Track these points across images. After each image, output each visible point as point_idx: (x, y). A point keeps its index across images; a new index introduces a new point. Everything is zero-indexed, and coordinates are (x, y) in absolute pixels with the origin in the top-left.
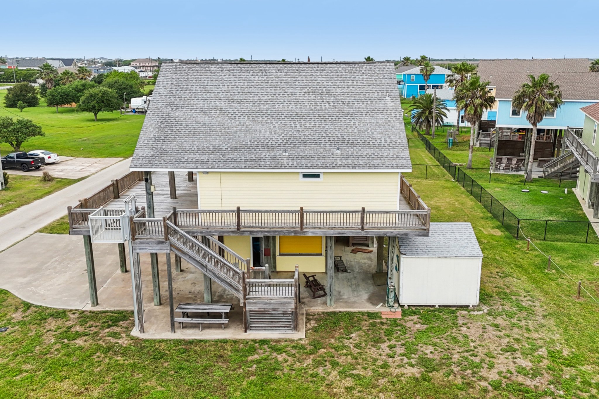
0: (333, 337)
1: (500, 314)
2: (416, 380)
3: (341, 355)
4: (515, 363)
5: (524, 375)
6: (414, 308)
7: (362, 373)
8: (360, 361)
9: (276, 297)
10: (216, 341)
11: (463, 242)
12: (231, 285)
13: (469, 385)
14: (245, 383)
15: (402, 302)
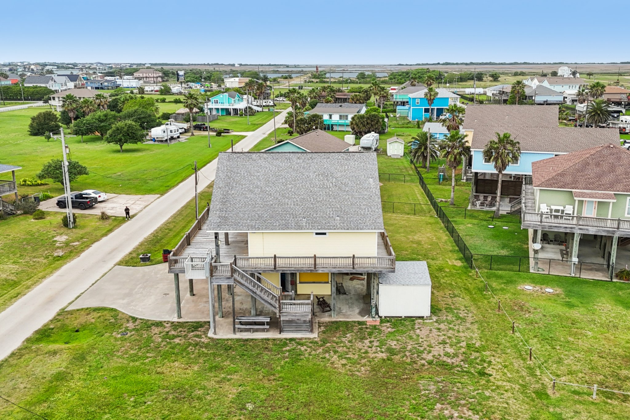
0: (335, 337)
1: (443, 322)
2: (384, 360)
3: (340, 347)
4: (444, 350)
5: (448, 357)
6: (388, 319)
7: (352, 356)
8: (351, 350)
9: (299, 312)
10: (262, 339)
11: (419, 275)
12: (271, 305)
13: (415, 362)
14: (282, 362)
15: (380, 314)
